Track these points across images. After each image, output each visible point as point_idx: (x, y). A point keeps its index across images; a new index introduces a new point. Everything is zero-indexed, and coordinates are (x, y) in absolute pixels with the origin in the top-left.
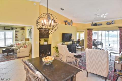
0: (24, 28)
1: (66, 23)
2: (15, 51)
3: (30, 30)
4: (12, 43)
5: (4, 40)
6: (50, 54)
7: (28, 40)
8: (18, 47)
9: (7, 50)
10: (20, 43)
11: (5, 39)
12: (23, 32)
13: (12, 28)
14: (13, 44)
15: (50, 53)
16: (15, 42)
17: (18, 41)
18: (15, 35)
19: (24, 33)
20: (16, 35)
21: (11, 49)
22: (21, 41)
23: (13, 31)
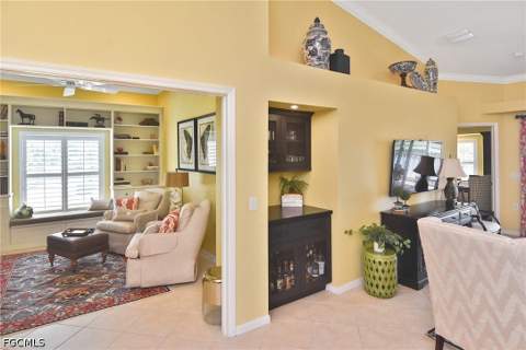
0: (157, 115)
1: (403, 76)
2: (114, 244)
3: (192, 123)
4: (96, 197)
5: (59, 180)
6: (322, 272)
7: (181, 179)
8: (132, 221)
9: (72, 239)
10: (137, 195)
11: (65, 175)
12: (153, 136)
13: (99, 120)
14: (102, 198)
15: (322, 265)
16: (112, 192)
17: (128, 183)
18: (115, 153)
19: (157, 143)
20: (119, 152)
21: (92, 230)
22: (144, 183)
23: (103, 135)
